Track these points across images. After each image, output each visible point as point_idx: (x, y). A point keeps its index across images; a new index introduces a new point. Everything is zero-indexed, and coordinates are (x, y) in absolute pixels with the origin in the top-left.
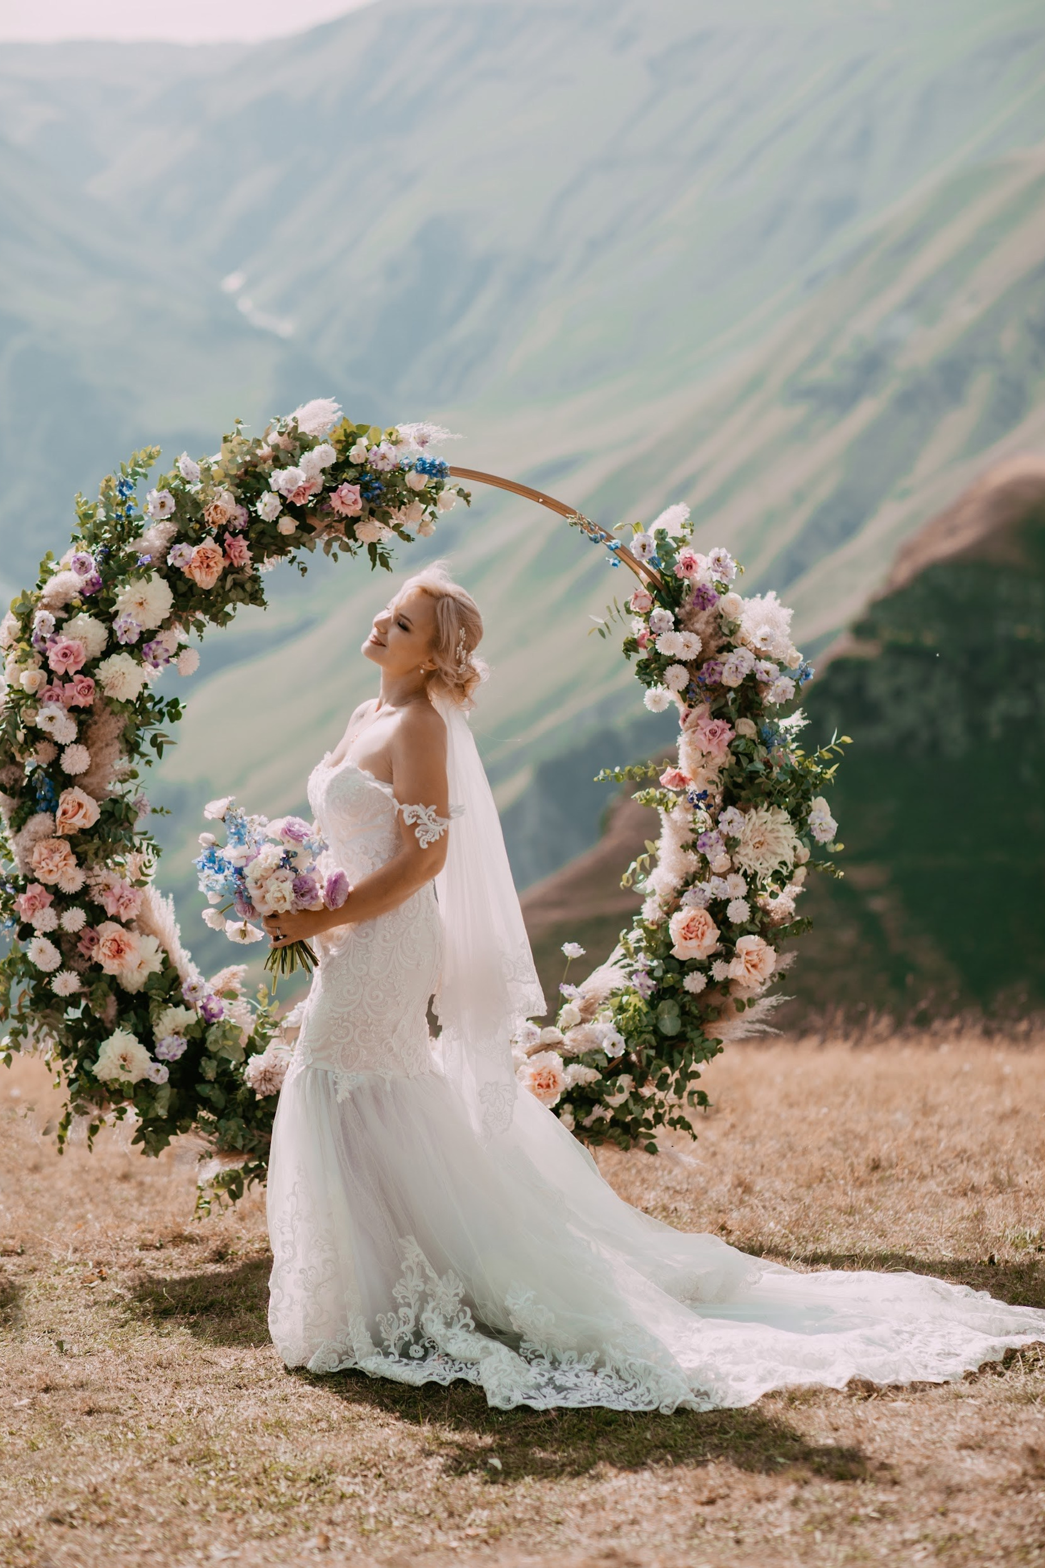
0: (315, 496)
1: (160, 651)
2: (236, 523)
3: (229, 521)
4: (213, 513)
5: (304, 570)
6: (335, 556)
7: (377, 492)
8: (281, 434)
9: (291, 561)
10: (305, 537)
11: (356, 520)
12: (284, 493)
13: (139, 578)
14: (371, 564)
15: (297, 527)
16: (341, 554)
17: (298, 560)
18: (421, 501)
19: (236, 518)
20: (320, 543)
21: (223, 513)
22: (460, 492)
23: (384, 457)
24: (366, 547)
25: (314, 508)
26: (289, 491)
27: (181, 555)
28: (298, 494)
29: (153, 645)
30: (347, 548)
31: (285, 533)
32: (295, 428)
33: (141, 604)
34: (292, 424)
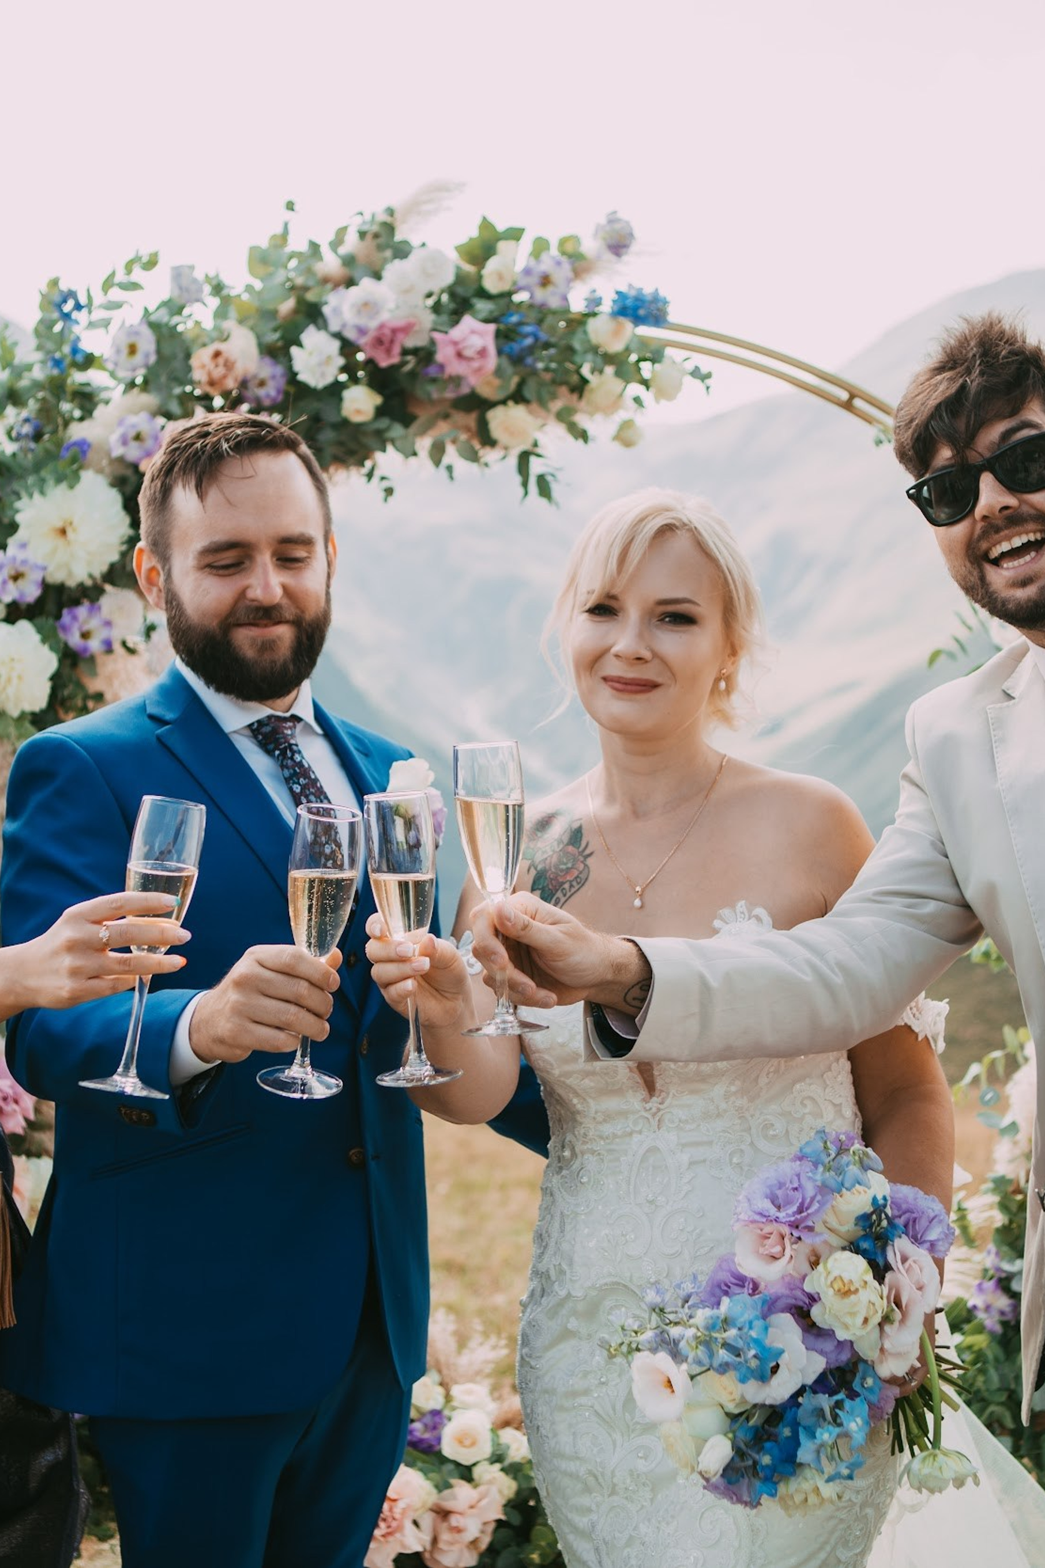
0: (415, 351)
1: (93, 624)
2: (261, 392)
3: (244, 384)
4: (210, 365)
5: (389, 491)
6: (449, 468)
7: (529, 341)
8: (362, 235)
9: (370, 475)
10: (397, 430)
11: (492, 405)
12: (351, 335)
13: (59, 480)
14: (521, 490)
15: (380, 412)
16: (462, 466)
17: (377, 474)
18: (619, 374)
19: (262, 384)
20: (424, 444)
21: (229, 366)
22: (696, 373)
23: (545, 281)
24: (513, 461)
25: (413, 374)
26: (362, 331)
27: (138, 437)
28: (379, 341)
29: (82, 611)
30: (474, 457)
31: (356, 419)
32: (390, 228)
33: (63, 532)
34: (383, 217)
